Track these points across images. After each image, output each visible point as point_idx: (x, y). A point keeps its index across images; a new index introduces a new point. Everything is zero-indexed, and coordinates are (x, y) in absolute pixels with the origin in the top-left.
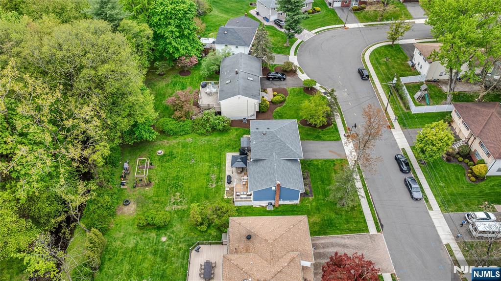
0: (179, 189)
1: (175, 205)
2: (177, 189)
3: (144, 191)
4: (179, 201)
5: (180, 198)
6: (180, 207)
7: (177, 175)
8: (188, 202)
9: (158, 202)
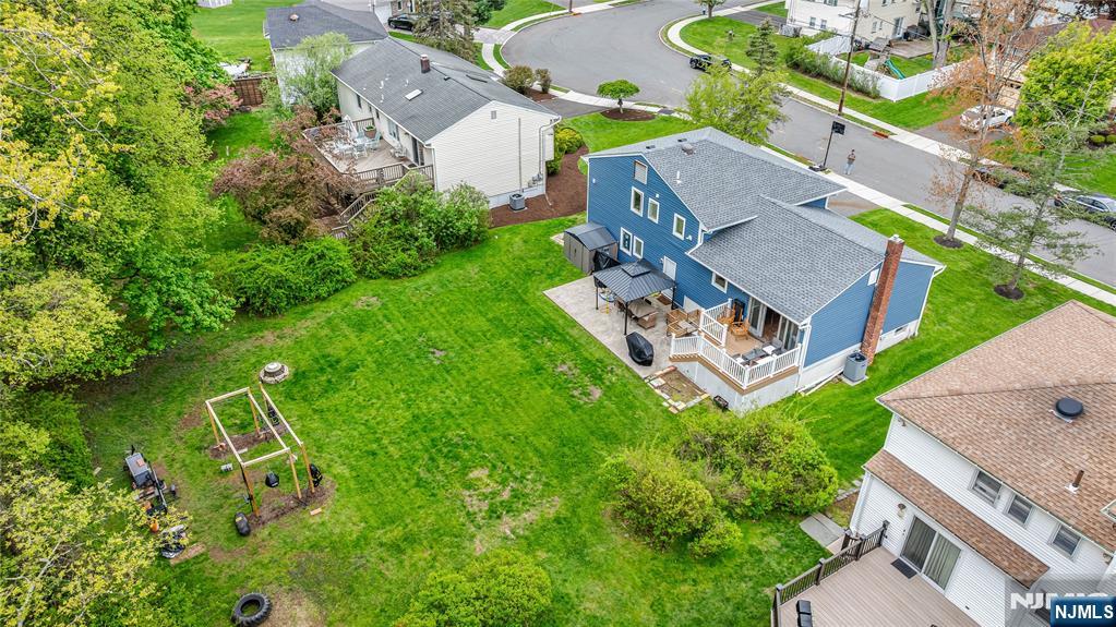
0: (466, 455)
1: (506, 518)
2: (457, 458)
3: (309, 528)
4: (506, 495)
5: (503, 483)
6: (531, 516)
7: (416, 418)
8: (547, 485)
9: (410, 539)
